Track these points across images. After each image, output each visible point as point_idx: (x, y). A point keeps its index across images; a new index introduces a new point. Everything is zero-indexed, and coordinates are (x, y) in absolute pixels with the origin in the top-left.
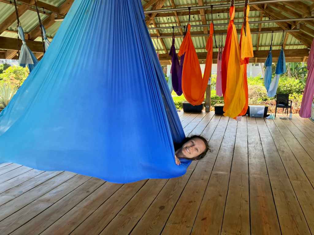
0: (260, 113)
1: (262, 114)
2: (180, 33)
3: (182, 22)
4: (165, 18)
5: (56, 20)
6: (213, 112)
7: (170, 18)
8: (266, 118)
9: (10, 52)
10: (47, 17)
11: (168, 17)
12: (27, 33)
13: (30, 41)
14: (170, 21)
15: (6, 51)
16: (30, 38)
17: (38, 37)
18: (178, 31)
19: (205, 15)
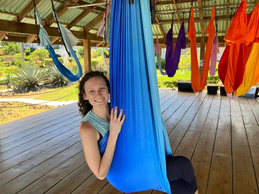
0: (251, 94)
1: (254, 94)
2: (177, 19)
3: (180, 9)
4: (164, 6)
5: (68, 8)
6: (205, 91)
7: (169, 5)
8: (257, 98)
9: (30, 37)
10: (62, 5)
11: (167, 5)
12: (44, 20)
13: (47, 26)
14: (169, 9)
15: (27, 35)
16: (47, 24)
17: (53, 24)
18: (176, 17)
19: (202, 2)
